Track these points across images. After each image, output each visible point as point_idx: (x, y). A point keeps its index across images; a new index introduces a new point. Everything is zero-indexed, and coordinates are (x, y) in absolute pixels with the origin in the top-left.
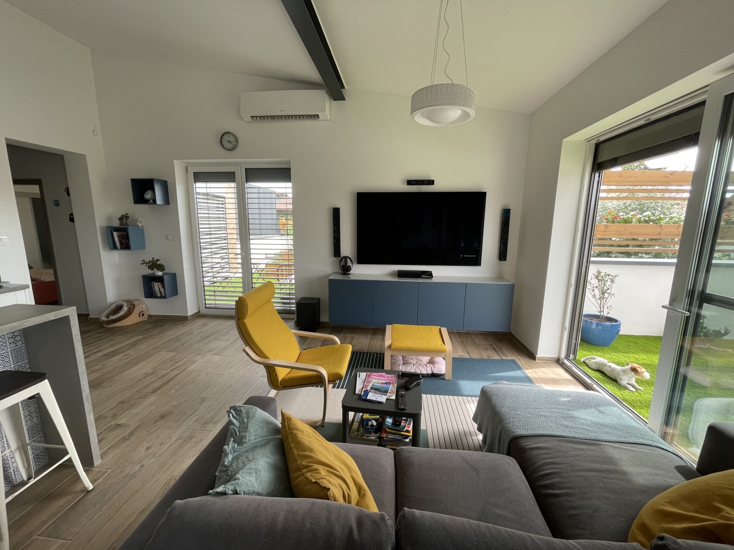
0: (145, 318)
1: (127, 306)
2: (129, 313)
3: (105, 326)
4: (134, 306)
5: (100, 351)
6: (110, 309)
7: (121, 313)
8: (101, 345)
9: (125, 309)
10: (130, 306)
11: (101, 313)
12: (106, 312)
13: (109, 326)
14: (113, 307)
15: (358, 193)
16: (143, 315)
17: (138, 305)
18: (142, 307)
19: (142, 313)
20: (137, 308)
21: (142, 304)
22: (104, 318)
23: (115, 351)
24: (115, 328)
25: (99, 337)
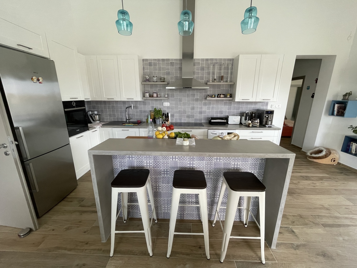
0: (335, 163)
1: (326, 152)
2: (326, 156)
3: (308, 158)
4: (330, 153)
5: (300, 172)
6: (314, 150)
7: (320, 155)
8: (302, 169)
9: (324, 153)
10: (327, 152)
11: (309, 150)
12: (311, 151)
13: (310, 159)
14: (316, 149)
16: (334, 161)
17: (334, 153)
18: (335, 156)
19: (334, 159)
20: (332, 155)
21: (337, 154)
22: (309, 154)
23: (308, 177)
24: (313, 162)
25: (302, 163)
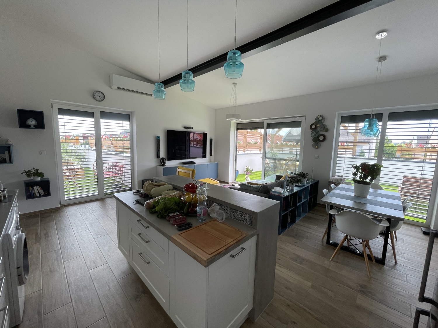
15: (167, 130)
